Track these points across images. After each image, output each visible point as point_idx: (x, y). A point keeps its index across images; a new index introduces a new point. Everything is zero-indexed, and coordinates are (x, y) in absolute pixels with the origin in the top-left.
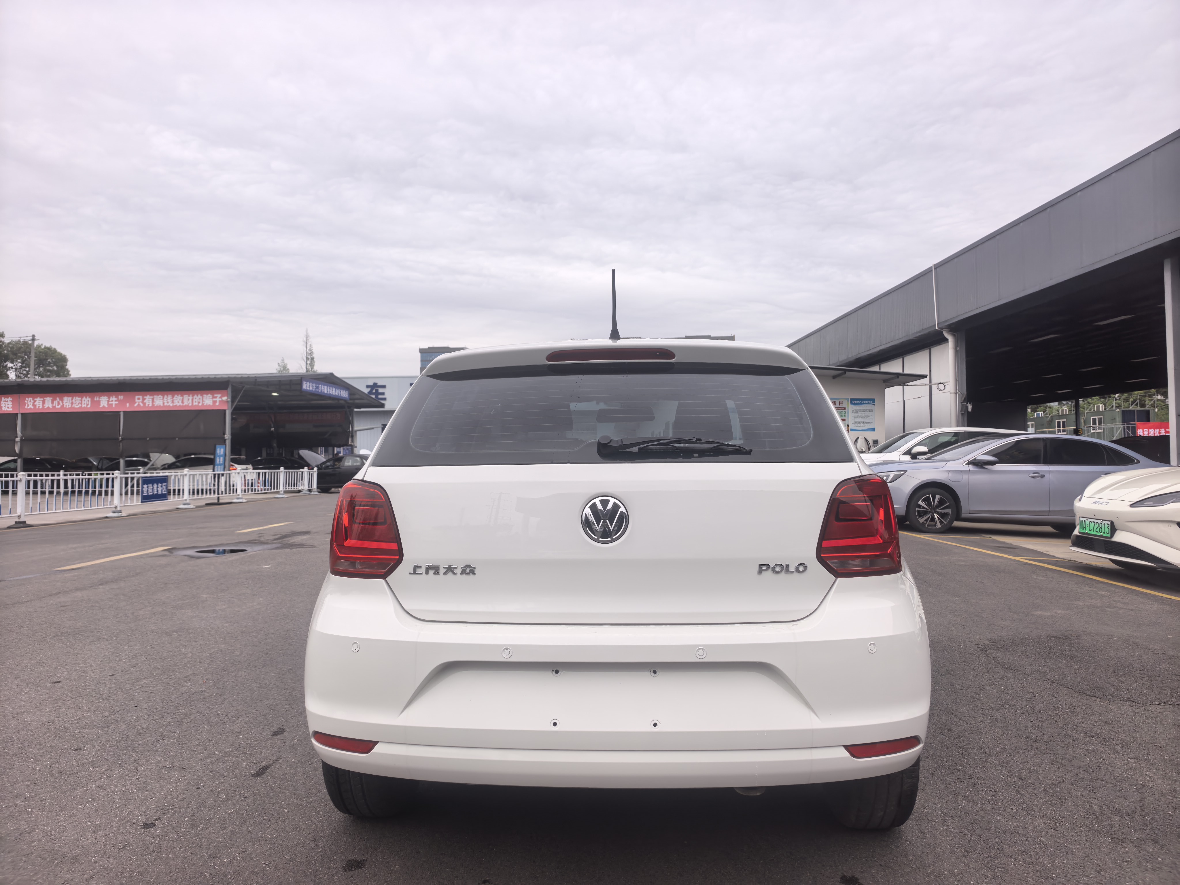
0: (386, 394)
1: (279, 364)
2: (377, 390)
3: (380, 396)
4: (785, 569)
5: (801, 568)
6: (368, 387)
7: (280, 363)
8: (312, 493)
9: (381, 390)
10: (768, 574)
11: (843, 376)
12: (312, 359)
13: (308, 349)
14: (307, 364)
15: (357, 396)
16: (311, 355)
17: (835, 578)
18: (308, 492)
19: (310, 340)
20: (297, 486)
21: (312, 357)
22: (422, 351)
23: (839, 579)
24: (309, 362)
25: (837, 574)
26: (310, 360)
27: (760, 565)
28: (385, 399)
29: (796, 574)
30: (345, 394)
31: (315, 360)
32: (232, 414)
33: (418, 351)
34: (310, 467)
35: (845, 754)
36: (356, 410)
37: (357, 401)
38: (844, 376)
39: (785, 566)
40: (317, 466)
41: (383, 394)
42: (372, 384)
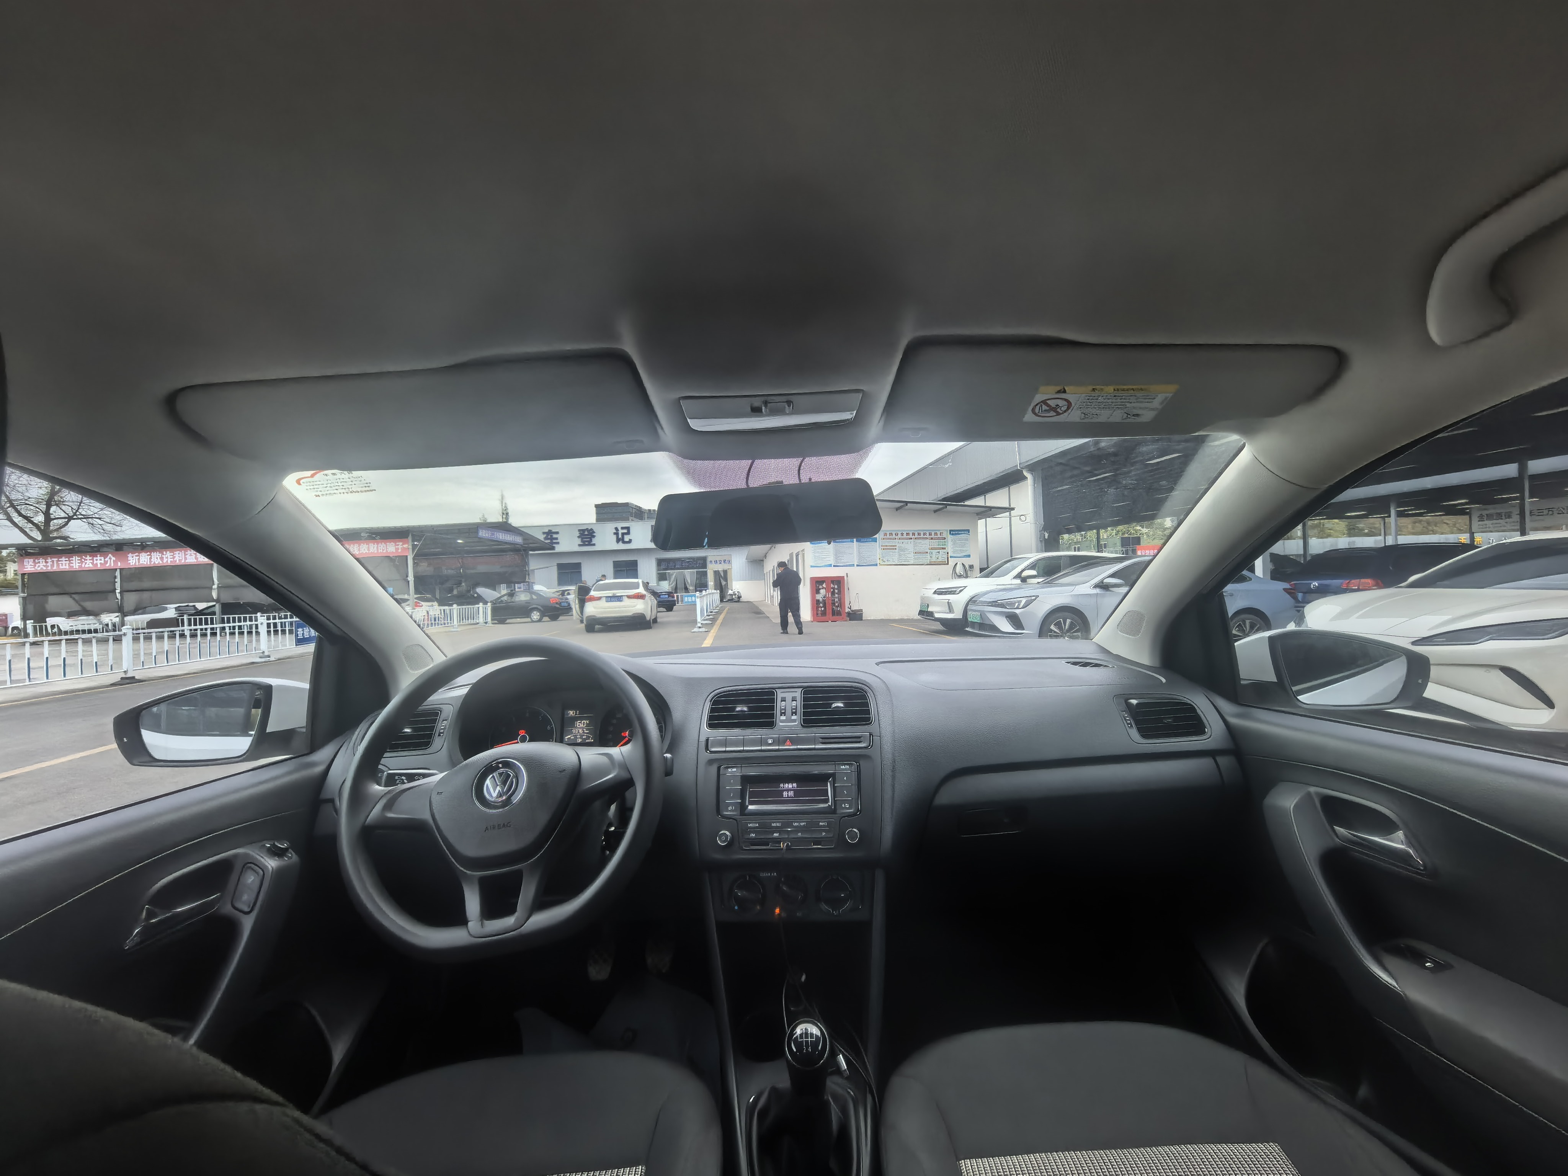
0: (559, 539)
2: (551, 536)
3: (554, 541)
6: (544, 533)
8: (487, 625)
9: (555, 536)
11: (943, 510)
12: (507, 514)
13: (503, 506)
14: (503, 518)
15: (531, 541)
16: (505, 511)
18: (485, 624)
19: (504, 499)
20: (473, 620)
21: (508, 510)
22: (597, 506)
24: (504, 514)
28: (558, 543)
30: (519, 540)
31: (509, 514)
32: (414, 559)
34: (485, 603)
36: (531, 552)
37: (531, 545)
38: (945, 510)
40: (491, 602)
41: (557, 539)
42: (547, 531)
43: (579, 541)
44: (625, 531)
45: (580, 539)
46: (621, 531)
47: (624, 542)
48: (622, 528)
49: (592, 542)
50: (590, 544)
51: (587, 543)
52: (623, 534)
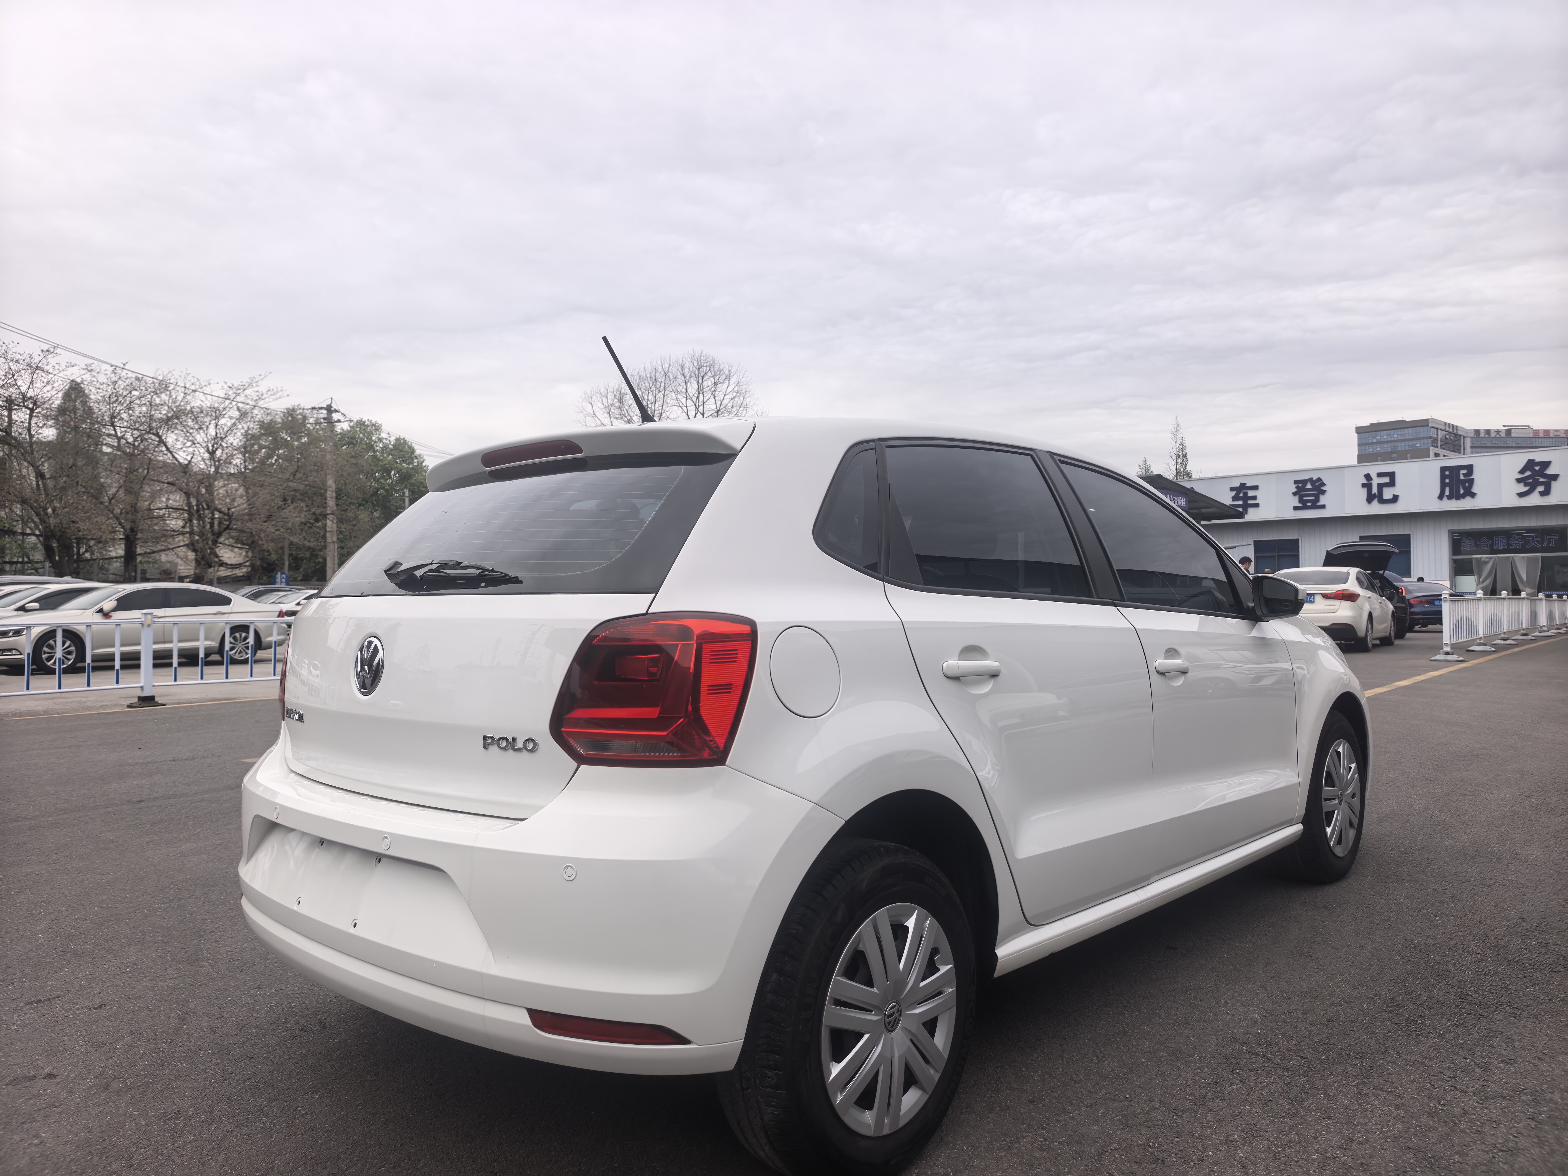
0: (1257, 497)
1: (1139, 466)
2: (1244, 494)
3: (1250, 502)
4: (511, 744)
5: (531, 746)
6: (1232, 489)
7: (1141, 464)
9: (1251, 493)
10: (494, 749)
12: (1185, 456)
13: (1178, 442)
14: (1177, 463)
15: (1203, 504)
16: (1183, 451)
17: (576, 765)
19: (1180, 431)
21: (1184, 453)
22: (1360, 430)
23: (583, 768)
24: (1179, 461)
25: (581, 760)
26: (1181, 457)
27: (484, 737)
28: (1256, 506)
29: (525, 752)
31: (1188, 457)
33: (1354, 430)
35: (526, 1020)
39: (510, 739)
42: (1238, 485)
43: (1295, 501)
44: (1386, 480)
45: (1297, 498)
46: (1376, 481)
47: (1382, 501)
48: (1380, 475)
49: (1319, 502)
50: (1316, 506)
51: (1309, 504)
52: (1381, 486)
